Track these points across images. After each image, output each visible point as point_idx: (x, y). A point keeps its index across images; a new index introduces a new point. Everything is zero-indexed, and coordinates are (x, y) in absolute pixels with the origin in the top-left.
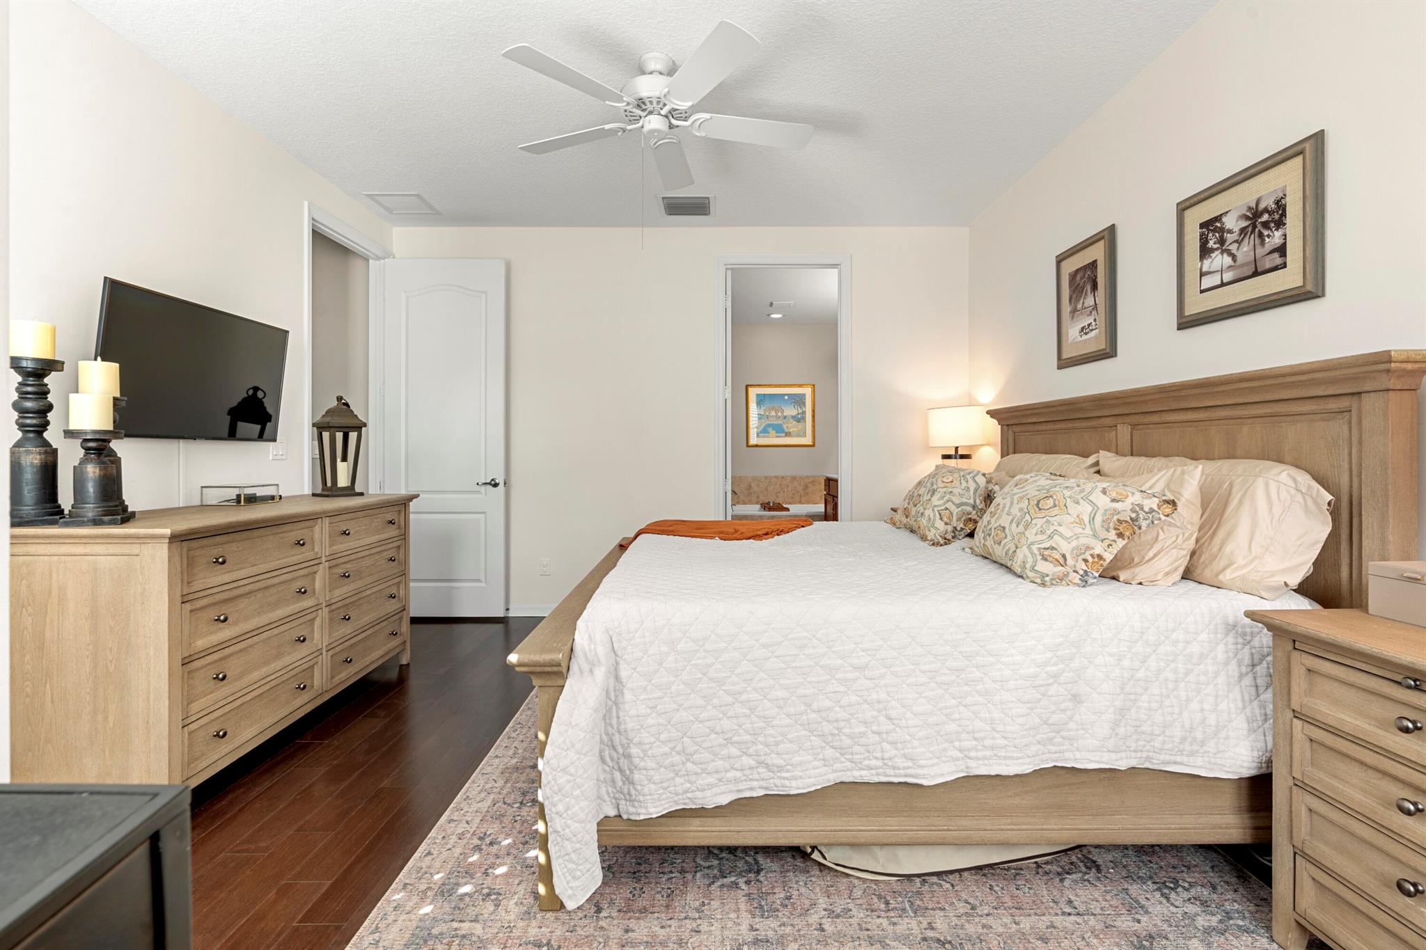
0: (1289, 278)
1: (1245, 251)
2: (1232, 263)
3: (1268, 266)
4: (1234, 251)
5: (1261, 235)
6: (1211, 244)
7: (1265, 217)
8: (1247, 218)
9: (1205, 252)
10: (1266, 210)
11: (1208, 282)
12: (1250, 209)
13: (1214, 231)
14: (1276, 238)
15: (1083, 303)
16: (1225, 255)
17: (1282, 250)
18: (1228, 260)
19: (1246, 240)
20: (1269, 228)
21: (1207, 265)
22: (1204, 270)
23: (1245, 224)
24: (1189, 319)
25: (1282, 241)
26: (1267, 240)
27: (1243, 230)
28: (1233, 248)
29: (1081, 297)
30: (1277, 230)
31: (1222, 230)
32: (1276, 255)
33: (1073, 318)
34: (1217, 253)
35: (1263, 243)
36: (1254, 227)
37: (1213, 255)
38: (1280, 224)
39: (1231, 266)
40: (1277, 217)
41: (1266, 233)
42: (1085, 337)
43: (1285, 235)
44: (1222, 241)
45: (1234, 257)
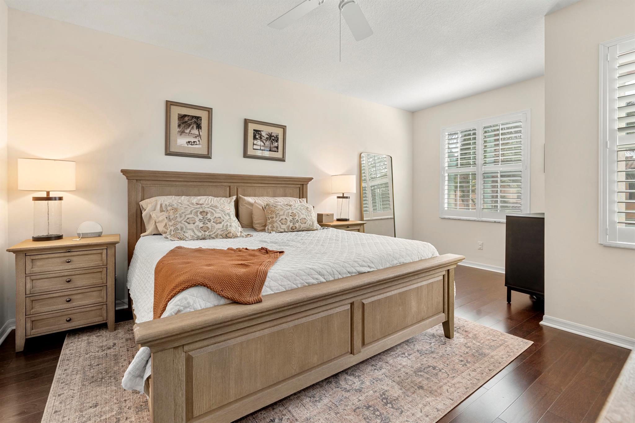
0: (279, 155)
1: (268, 143)
2: (264, 145)
3: (274, 150)
4: (265, 142)
5: (272, 142)
6: (257, 137)
7: (273, 138)
8: (268, 135)
9: (255, 138)
10: (273, 136)
11: (255, 147)
12: (269, 134)
13: (259, 134)
14: (276, 144)
15: (190, 131)
16: (262, 142)
17: (277, 147)
18: (262, 144)
19: (268, 141)
20: (274, 141)
21: (255, 142)
22: (254, 143)
23: (268, 137)
24: (248, 155)
25: (277, 146)
26: (274, 144)
27: (267, 138)
28: (264, 141)
29: (188, 128)
30: (276, 142)
31: (261, 135)
32: (276, 148)
33: (181, 135)
34: (259, 140)
35: (272, 144)
36: (270, 139)
37: (258, 140)
38: (277, 141)
39: (263, 146)
40: (276, 139)
41: (273, 142)
42: (190, 146)
43: (278, 145)
44: (261, 138)
45: (264, 144)
